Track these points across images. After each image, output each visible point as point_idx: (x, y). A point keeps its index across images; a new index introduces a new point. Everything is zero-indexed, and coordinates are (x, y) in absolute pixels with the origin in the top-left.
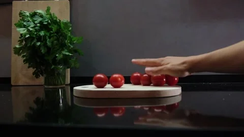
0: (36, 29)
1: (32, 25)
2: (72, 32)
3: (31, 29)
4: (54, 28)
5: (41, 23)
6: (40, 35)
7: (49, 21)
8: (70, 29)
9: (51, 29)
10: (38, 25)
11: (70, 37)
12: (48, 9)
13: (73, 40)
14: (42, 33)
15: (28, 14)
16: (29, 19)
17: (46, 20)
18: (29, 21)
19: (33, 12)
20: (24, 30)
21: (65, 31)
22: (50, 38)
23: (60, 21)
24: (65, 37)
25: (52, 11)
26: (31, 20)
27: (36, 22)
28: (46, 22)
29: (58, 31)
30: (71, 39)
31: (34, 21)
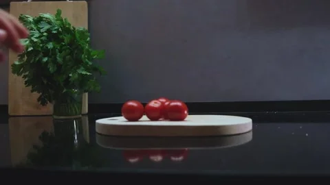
0: (41, 40)
1: (37, 35)
2: (90, 44)
3: (35, 40)
4: (67, 38)
5: (48, 31)
6: (47, 47)
7: (60, 29)
8: (88, 39)
9: (63, 40)
10: (45, 34)
11: (88, 50)
12: (59, 13)
13: (92, 54)
14: (50, 46)
15: (31, 19)
16: (33, 26)
17: (56, 28)
18: (32, 29)
19: (38, 16)
20: (26, 41)
21: (81, 42)
22: (60, 52)
23: (74, 28)
24: (81, 50)
25: (63, 16)
26: (35, 28)
27: (42, 31)
28: (55, 30)
29: (72, 43)
30: (89, 53)
31: (39, 29)
